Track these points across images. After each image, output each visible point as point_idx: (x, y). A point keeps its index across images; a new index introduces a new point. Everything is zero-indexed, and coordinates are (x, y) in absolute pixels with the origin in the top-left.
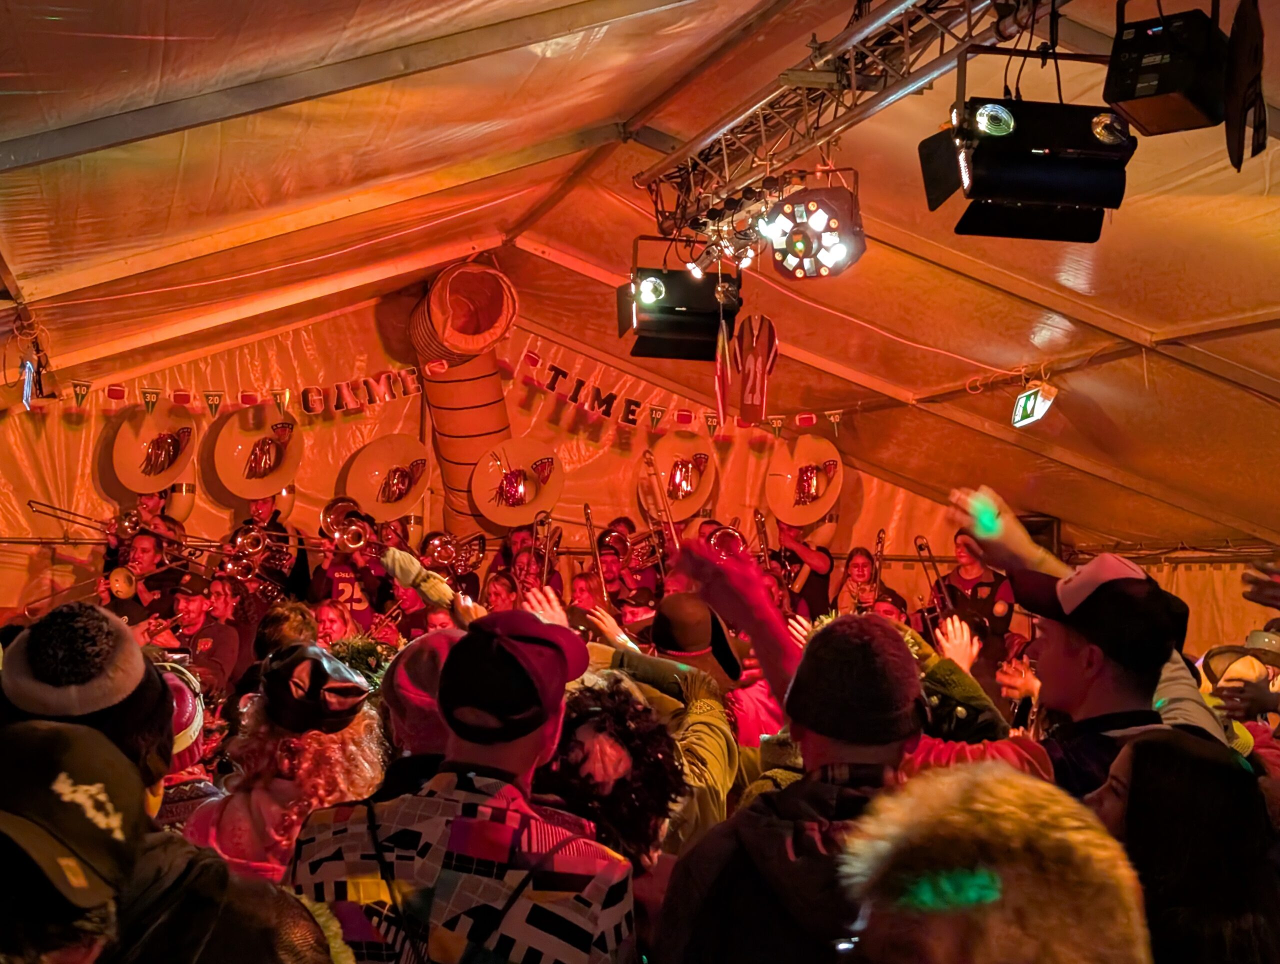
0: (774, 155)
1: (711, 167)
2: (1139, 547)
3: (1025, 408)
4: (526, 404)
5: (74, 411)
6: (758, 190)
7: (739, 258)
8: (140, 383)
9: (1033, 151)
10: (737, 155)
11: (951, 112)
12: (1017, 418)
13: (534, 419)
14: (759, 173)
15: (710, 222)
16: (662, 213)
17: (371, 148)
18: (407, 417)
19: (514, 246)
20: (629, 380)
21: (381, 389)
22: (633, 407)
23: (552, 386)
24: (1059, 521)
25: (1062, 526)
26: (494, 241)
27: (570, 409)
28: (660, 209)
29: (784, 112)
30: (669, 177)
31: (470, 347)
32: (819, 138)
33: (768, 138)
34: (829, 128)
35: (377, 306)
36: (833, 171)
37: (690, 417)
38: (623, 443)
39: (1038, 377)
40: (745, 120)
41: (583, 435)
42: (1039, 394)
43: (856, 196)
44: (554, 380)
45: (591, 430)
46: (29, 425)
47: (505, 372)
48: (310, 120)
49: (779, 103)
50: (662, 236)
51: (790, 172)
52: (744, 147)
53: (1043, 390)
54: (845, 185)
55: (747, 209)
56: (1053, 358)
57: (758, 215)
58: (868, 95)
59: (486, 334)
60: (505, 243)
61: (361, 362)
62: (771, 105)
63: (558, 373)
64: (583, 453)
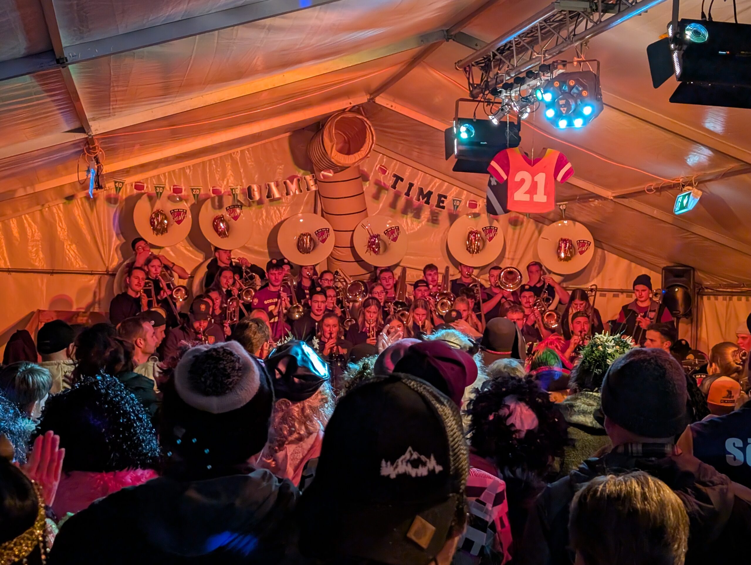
0: (546, 51)
1: (505, 57)
2: (742, 285)
3: (682, 203)
4: (376, 197)
5: (112, 196)
6: (536, 72)
7: (521, 113)
8: (151, 180)
9: (720, 52)
10: (521, 50)
11: (668, 27)
12: (677, 209)
13: (381, 205)
14: (536, 62)
15: (504, 91)
16: (472, 85)
17: (302, 45)
18: (307, 203)
19: (374, 102)
20: (438, 182)
21: (293, 187)
22: (443, 199)
23: (394, 187)
24: (694, 269)
25: (696, 273)
26: (363, 99)
27: (403, 200)
28: (471, 82)
29: (552, 25)
30: (478, 63)
31: (347, 162)
32: (576, 41)
33: (542, 40)
34: (583, 35)
35: (290, 136)
36: (584, 61)
37: (476, 205)
38: (434, 220)
39: (691, 185)
40: (528, 30)
41: (410, 215)
42: (691, 195)
43: (598, 77)
44: (396, 182)
45: (415, 212)
46: (87, 204)
47: (364, 177)
48: (270, 29)
49: (550, 20)
50: (472, 99)
51: (557, 62)
52: (526, 45)
53: (693, 193)
54: (592, 70)
55: (528, 84)
56: (699, 173)
57: (536, 88)
58: (608, 15)
59: (356, 155)
60: (369, 100)
61: (280, 169)
62: (545, 21)
63: (398, 179)
64: (410, 225)
